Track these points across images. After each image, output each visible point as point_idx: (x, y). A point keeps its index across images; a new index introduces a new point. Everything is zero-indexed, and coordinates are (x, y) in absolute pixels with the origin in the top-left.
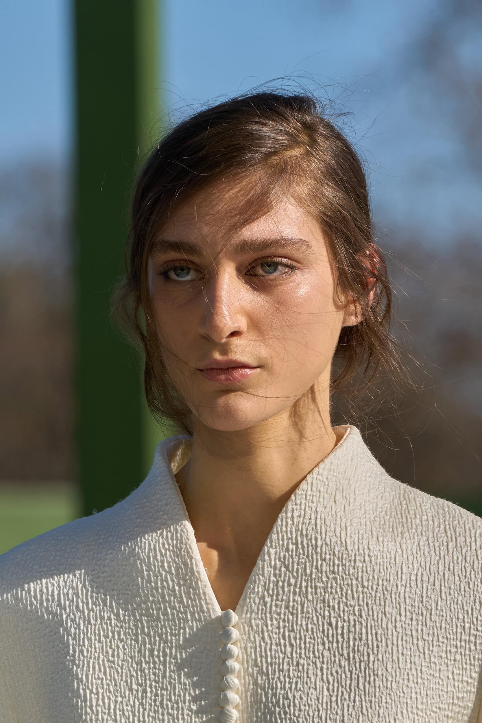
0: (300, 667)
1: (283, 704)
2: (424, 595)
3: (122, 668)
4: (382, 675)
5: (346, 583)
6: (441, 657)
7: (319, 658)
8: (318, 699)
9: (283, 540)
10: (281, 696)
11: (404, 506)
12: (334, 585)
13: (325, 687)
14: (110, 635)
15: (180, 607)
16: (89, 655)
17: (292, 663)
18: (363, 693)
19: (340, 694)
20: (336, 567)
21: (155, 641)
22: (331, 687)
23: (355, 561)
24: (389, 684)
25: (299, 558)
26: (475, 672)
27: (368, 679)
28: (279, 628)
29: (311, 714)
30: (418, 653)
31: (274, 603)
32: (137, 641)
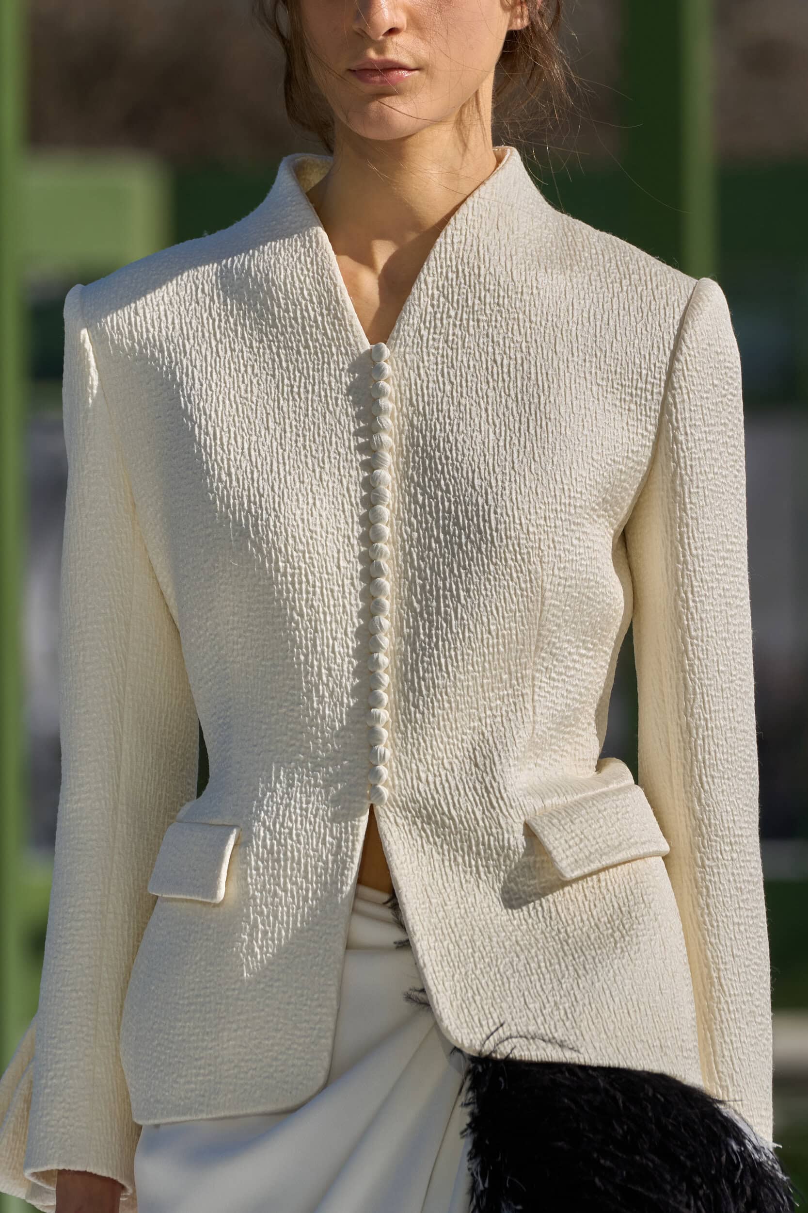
0: (462, 408)
1: (444, 448)
2: (598, 335)
3: (257, 405)
4: (555, 419)
5: (512, 317)
6: (616, 405)
7: (483, 398)
8: (484, 443)
9: (441, 267)
10: (441, 440)
11: (570, 239)
12: (499, 318)
13: (491, 430)
14: (243, 369)
15: (323, 340)
16: (218, 390)
17: (453, 403)
18: (534, 438)
19: (508, 438)
20: (501, 299)
21: (295, 376)
22: (498, 431)
23: (522, 293)
24: (563, 429)
25: (460, 288)
26: (651, 424)
27: (539, 423)
28: (437, 364)
29: (476, 458)
30: (592, 399)
31: (431, 337)
32: (274, 376)
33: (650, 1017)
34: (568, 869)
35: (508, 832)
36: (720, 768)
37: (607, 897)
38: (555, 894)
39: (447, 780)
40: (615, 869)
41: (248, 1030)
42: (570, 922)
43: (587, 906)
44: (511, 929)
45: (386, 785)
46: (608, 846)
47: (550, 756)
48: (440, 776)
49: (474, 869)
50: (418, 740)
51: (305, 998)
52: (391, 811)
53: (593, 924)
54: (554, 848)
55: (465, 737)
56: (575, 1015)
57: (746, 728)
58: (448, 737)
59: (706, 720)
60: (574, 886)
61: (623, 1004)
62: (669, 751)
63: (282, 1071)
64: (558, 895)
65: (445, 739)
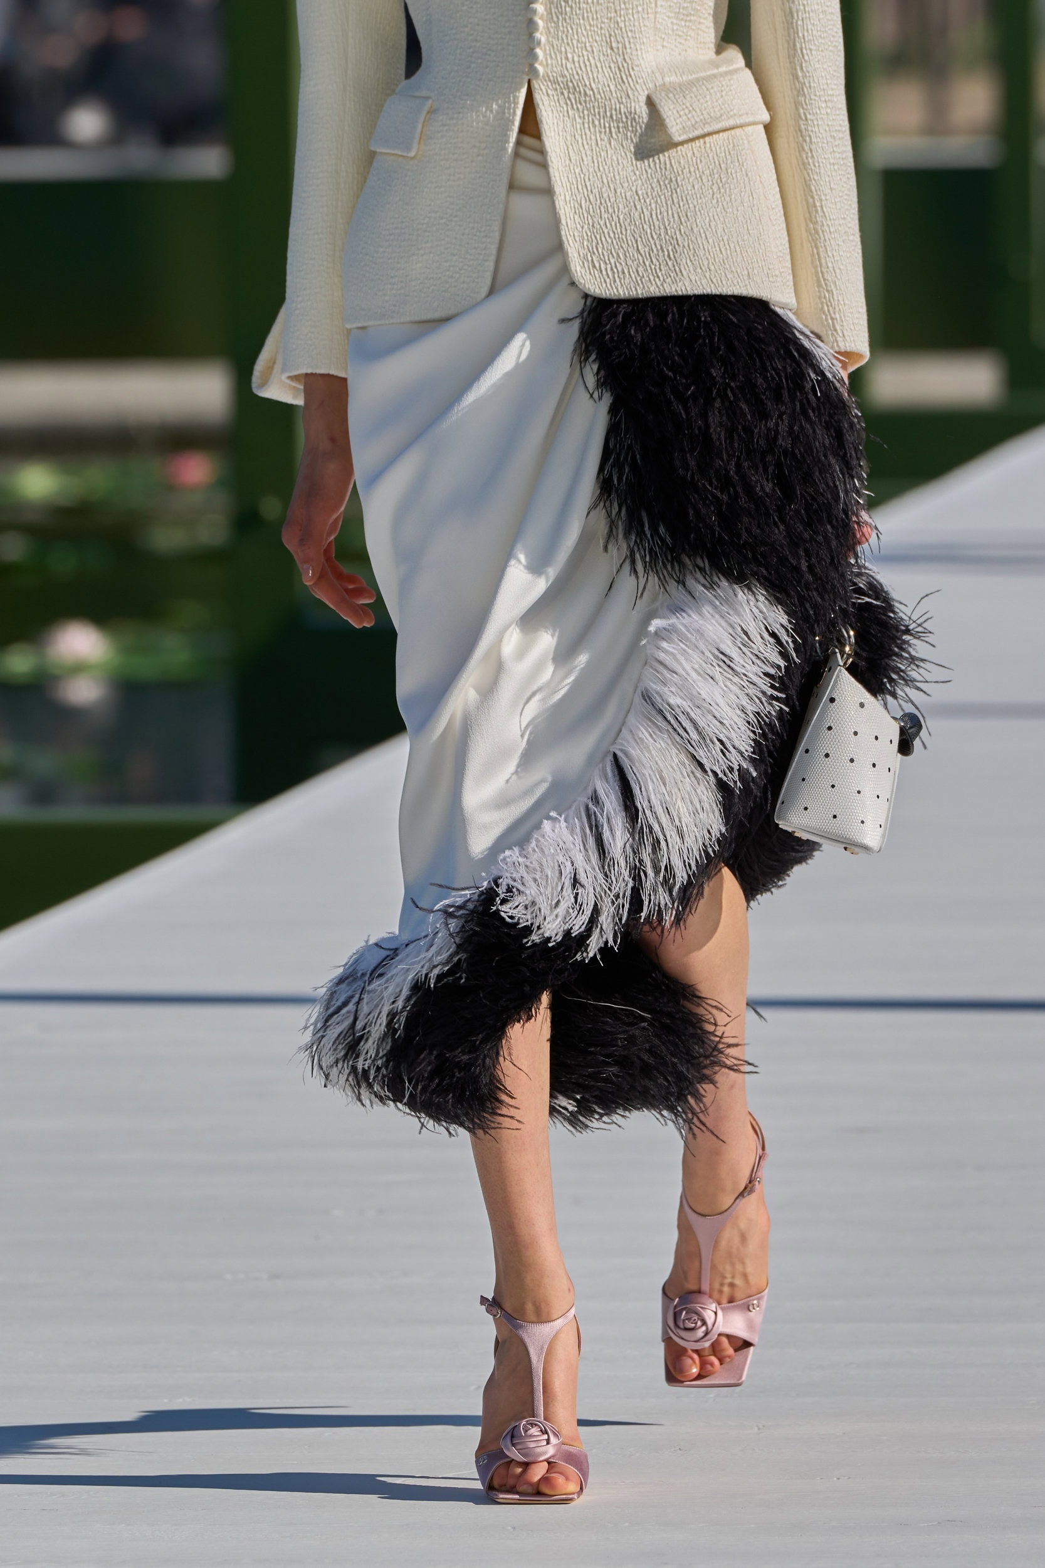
33: (739, 253)
34: (677, 134)
35: (634, 101)
36: (816, 42)
37: (710, 155)
38: (670, 151)
39: (589, 60)
40: (717, 135)
41: (432, 255)
42: (680, 173)
43: (694, 161)
44: (633, 178)
45: (541, 64)
46: (711, 117)
47: (676, 40)
48: (583, 56)
49: (608, 130)
50: (567, 28)
51: (475, 230)
52: (544, 85)
53: (698, 176)
54: (667, 117)
55: (603, 25)
56: (676, 256)
57: (833, 11)
58: (590, 25)
59: (804, 5)
60: (686, 146)
61: (716, 244)
62: (775, 30)
63: (455, 287)
64: (673, 152)
65: (588, 27)
